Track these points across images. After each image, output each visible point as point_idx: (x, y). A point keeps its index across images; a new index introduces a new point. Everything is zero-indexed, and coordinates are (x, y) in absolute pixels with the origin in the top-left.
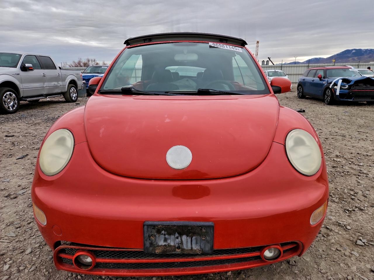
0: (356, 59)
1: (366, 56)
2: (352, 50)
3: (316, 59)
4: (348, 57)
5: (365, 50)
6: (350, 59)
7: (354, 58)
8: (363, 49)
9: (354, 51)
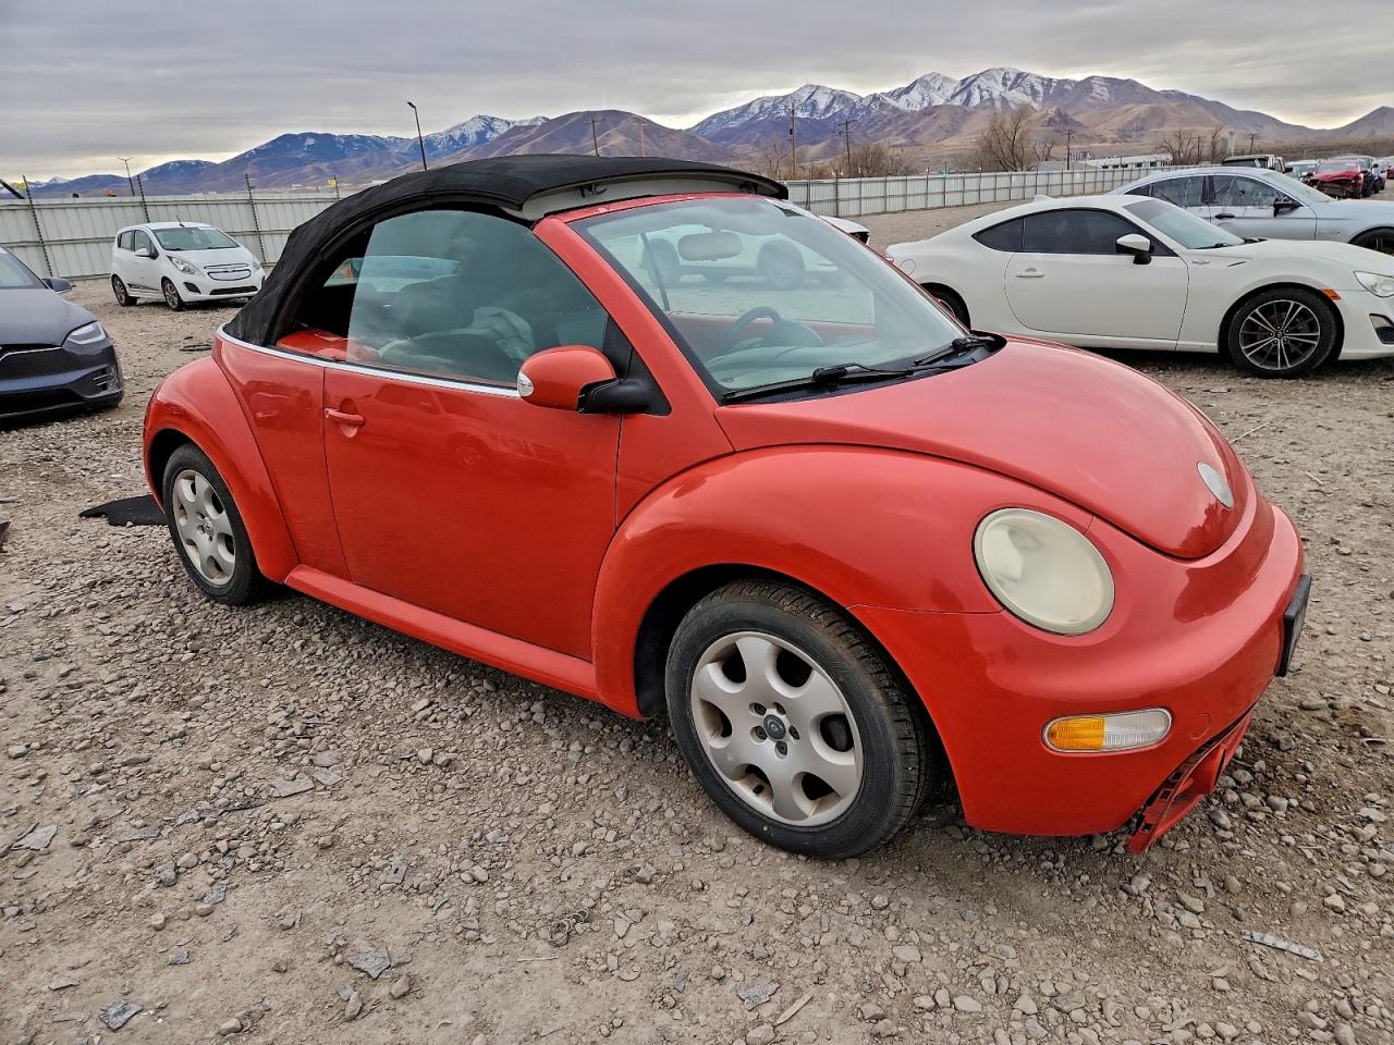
0: (327, 170)
1: (352, 160)
2: (305, 136)
3: (183, 165)
4: (301, 163)
5: (343, 137)
6: (308, 169)
7: (317, 165)
8: (337, 134)
9: (310, 141)
